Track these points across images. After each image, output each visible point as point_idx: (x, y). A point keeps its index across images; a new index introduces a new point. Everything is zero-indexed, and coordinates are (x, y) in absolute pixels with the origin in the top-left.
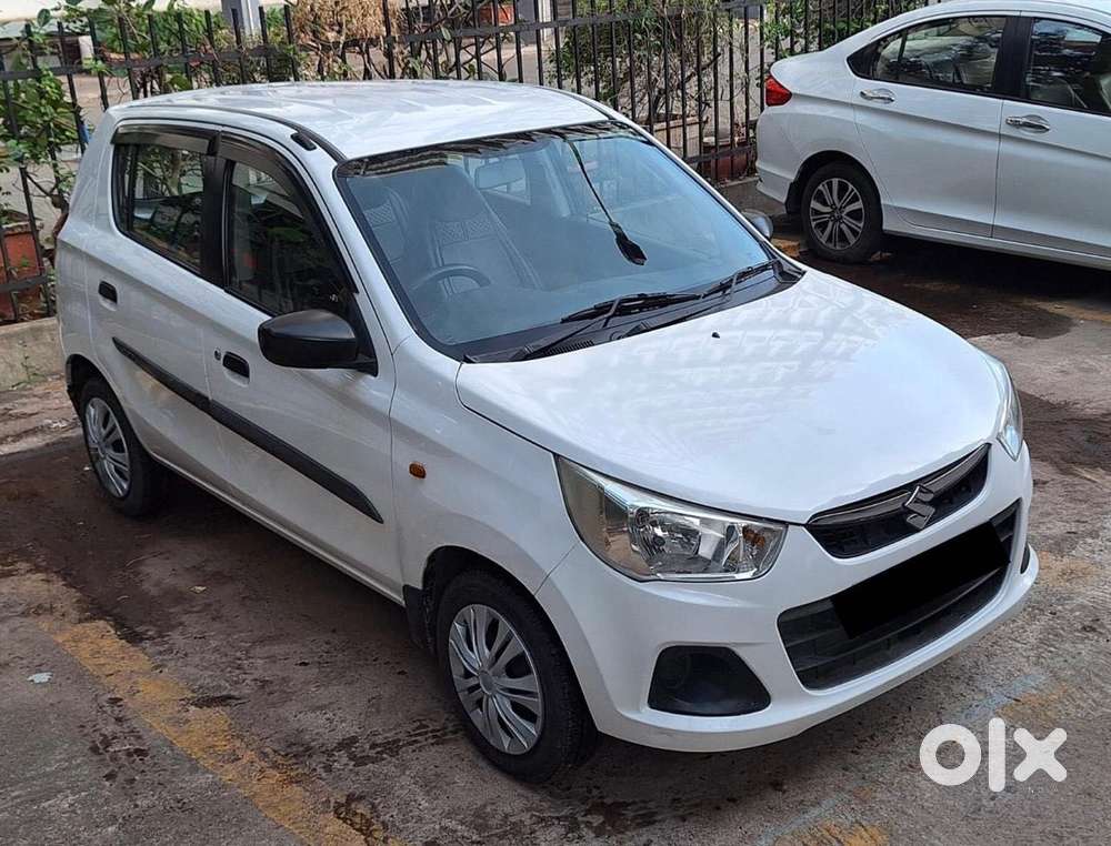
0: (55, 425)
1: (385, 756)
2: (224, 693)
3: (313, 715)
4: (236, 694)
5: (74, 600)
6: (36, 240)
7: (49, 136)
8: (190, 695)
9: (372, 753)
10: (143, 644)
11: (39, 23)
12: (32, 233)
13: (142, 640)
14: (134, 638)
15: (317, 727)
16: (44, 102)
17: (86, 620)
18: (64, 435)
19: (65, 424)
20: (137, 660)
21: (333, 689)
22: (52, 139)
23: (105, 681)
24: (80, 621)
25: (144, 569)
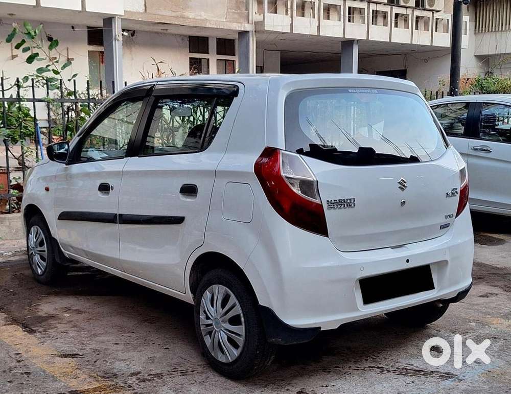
0: (5, 254)
1: (155, 379)
2: (75, 353)
3: (119, 363)
4: (81, 354)
5: (3, 317)
6: (8, 177)
7: (21, 129)
8: (56, 353)
9: (149, 378)
10: (35, 334)
11: (23, 81)
12: (7, 173)
13: (35, 332)
14: (31, 332)
15: (121, 367)
16: (20, 112)
17: (8, 325)
18: (9, 259)
19: (10, 254)
20: (32, 339)
21: (131, 353)
22: (22, 131)
23: (13, 347)
24: (5, 325)
25: (40, 307)
